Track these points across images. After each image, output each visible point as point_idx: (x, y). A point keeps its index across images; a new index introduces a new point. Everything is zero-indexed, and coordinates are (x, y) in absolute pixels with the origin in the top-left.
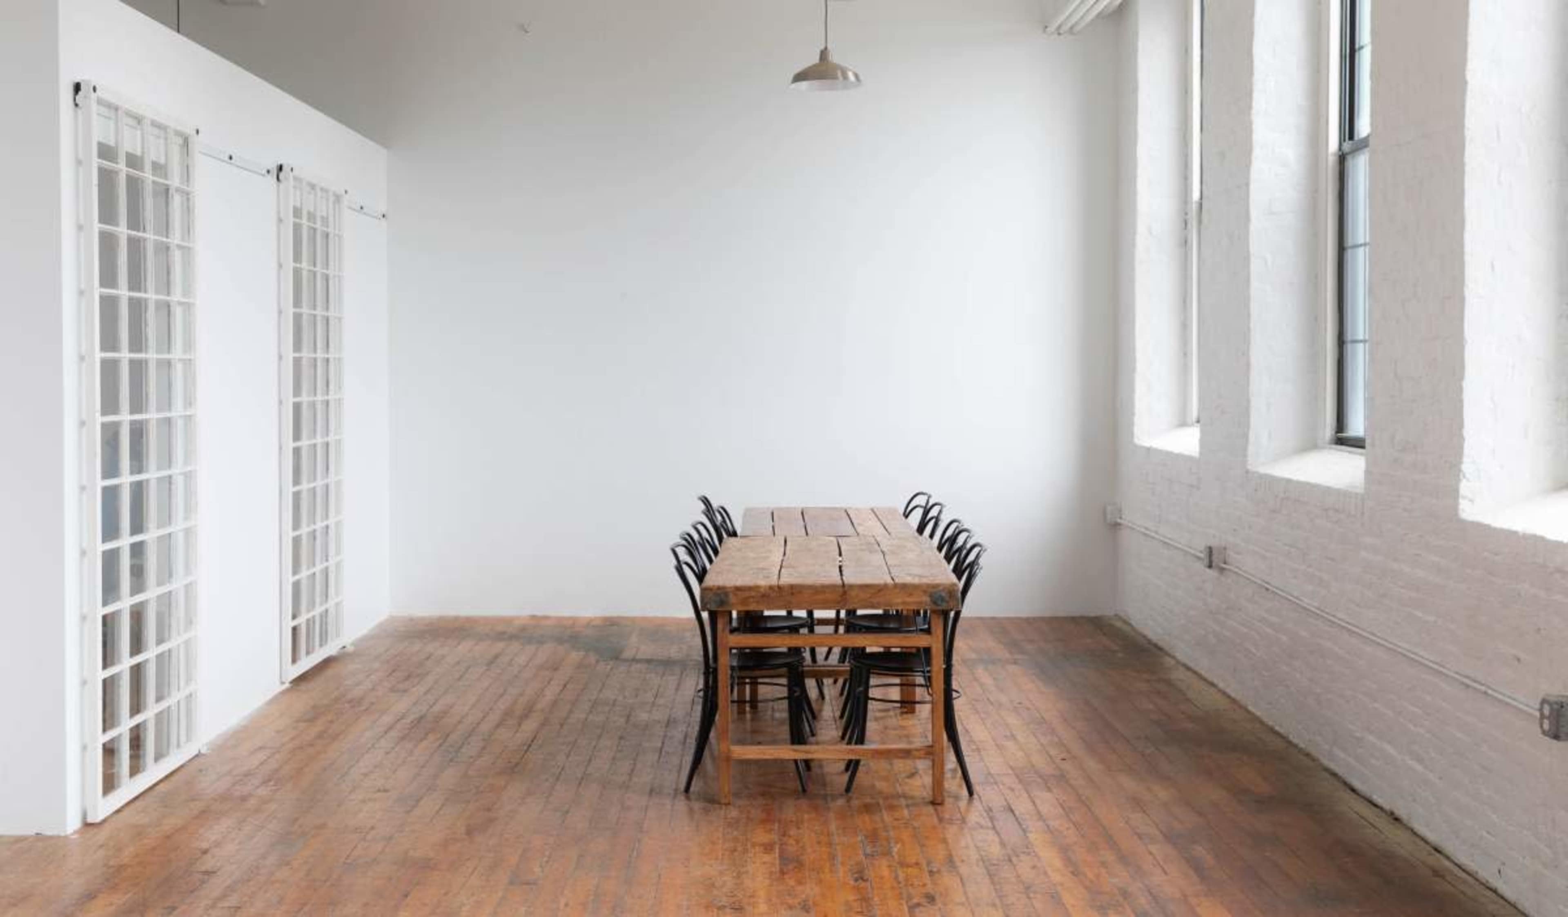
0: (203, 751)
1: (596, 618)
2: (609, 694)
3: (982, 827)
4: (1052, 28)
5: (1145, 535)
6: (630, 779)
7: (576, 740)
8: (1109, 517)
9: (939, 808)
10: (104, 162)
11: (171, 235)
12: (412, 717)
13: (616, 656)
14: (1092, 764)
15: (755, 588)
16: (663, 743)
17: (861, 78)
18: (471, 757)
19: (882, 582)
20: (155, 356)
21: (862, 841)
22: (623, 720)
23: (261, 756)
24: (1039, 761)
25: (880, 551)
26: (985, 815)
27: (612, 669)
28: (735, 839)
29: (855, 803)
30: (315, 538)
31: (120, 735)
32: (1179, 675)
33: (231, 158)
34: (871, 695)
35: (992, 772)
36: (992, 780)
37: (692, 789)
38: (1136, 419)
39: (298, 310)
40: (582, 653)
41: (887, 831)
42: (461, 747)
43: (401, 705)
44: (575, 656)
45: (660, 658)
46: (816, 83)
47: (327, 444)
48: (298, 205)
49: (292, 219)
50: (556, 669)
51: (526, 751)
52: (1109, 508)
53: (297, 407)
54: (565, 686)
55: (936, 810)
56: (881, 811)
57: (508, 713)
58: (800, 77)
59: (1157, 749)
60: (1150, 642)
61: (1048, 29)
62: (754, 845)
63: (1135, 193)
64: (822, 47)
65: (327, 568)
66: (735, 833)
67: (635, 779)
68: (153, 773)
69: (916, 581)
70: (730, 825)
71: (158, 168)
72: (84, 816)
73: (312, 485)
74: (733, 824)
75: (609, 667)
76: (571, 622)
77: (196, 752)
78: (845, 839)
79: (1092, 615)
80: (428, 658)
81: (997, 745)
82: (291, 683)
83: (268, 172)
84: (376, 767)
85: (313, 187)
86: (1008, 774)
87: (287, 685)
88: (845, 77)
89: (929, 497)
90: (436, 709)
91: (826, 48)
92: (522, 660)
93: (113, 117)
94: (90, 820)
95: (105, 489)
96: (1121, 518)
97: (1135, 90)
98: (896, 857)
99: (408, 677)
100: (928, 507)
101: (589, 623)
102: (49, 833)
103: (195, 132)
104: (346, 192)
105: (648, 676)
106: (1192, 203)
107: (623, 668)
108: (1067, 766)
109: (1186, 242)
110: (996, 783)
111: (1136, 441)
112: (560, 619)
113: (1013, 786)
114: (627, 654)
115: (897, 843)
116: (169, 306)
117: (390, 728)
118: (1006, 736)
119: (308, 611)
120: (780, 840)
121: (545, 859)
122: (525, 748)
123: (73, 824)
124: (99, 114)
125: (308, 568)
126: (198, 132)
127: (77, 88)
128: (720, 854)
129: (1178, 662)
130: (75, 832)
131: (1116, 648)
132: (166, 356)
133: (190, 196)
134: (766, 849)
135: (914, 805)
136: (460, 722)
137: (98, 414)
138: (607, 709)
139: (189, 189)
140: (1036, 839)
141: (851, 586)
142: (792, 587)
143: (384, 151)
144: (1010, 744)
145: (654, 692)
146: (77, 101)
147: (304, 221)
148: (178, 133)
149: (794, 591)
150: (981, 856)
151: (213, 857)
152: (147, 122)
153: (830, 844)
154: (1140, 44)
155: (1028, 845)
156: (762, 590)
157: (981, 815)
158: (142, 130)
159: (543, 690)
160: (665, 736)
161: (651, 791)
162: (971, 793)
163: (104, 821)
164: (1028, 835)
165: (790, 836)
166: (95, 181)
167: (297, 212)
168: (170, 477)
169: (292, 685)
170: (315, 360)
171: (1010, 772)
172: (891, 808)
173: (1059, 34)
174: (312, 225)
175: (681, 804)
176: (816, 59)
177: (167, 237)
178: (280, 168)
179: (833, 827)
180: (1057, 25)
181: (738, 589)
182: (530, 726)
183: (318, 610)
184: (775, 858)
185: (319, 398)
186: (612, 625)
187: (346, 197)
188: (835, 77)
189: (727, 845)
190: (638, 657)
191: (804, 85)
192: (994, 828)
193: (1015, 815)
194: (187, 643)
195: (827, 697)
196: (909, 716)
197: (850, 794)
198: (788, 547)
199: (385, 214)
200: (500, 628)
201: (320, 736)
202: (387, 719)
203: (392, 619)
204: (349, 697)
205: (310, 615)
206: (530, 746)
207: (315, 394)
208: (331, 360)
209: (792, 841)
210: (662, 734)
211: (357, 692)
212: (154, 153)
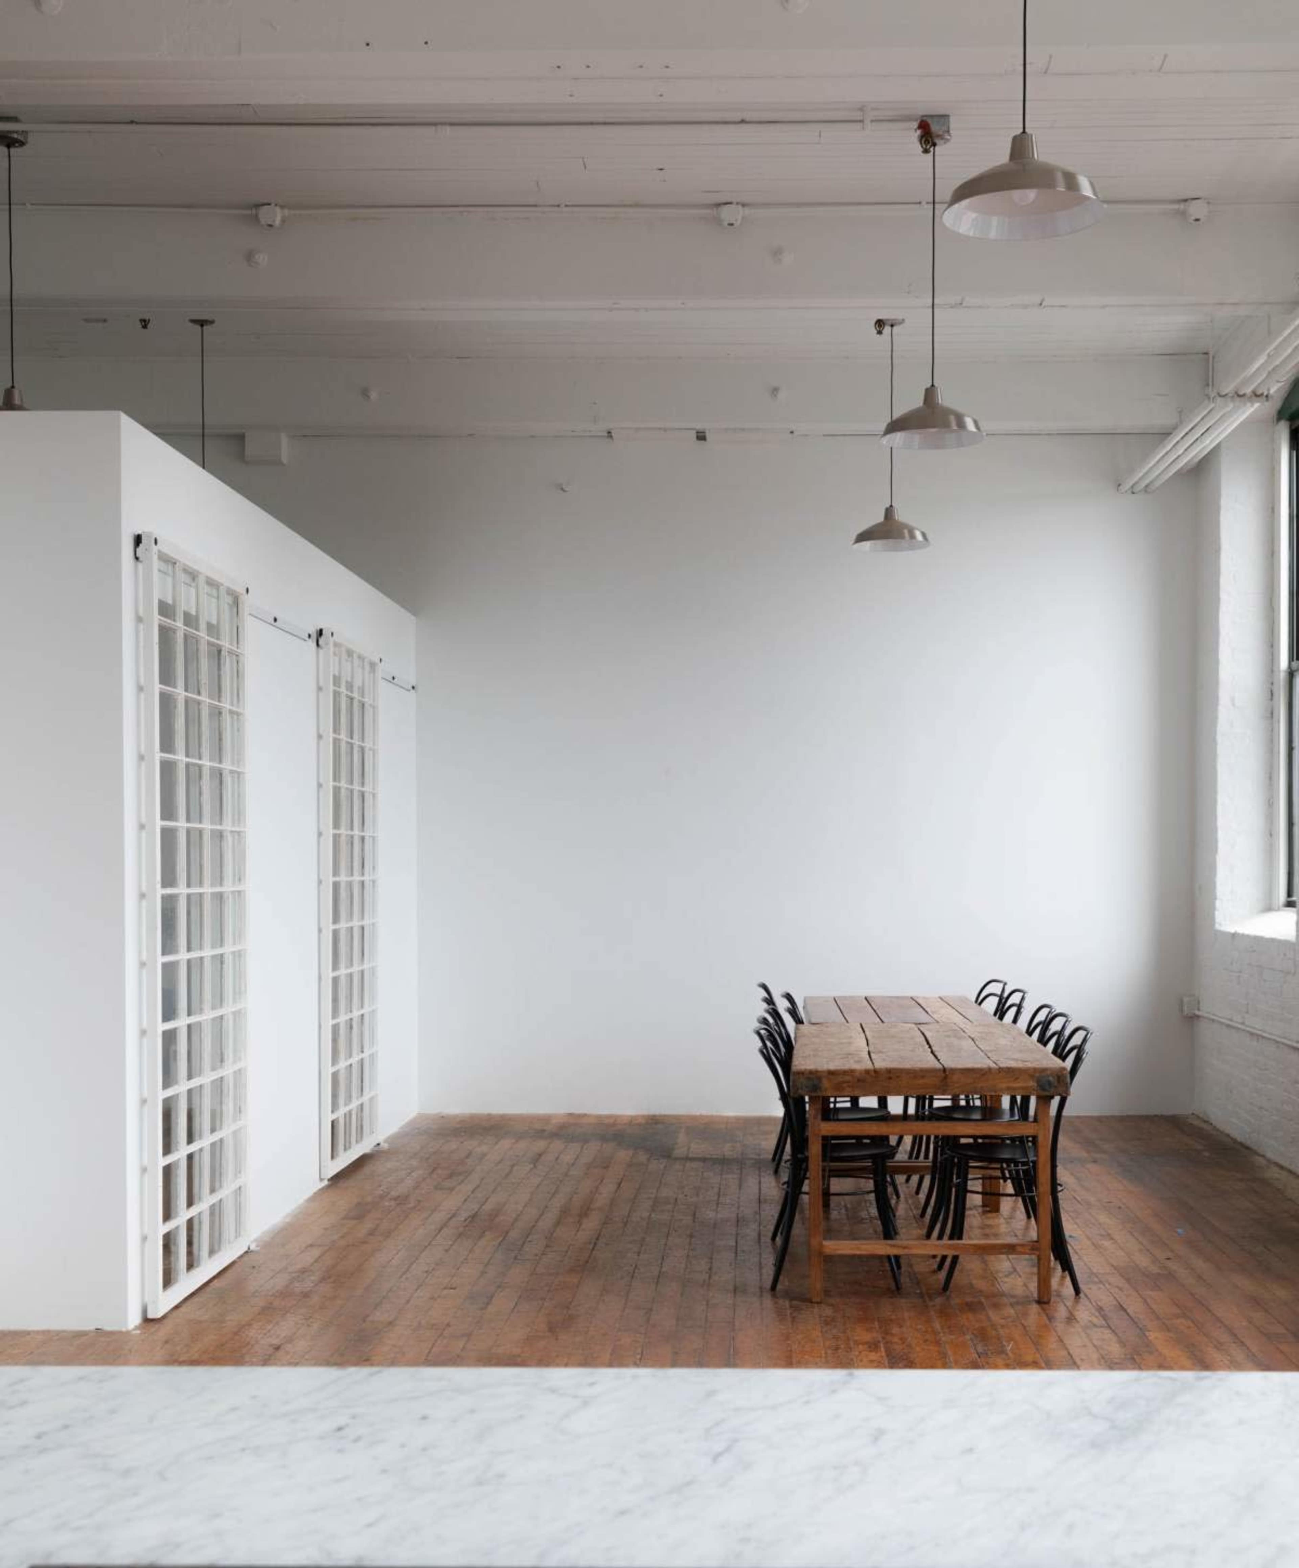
0: (253, 1247)
1: (638, 1116)
2: (665, 1192)
3: (1095, 1326)
4: (1127, 486)
5: (1228, 1026)
6: (710, 1277)
7: (643, 1239)
8: (1185, 1008)
9: (1045, 1306)
10: (165, 619)
11: (223, 699)
12: (464, 1215)
13: (667, 1154)
14: (1199, 1264)
15: (851, 1072)
16: (737, 1242)
17: (929, 536)
18: (536, 1255)
19: (985, 1066)
20: (210, 827)
21: (971, 1339)
22: (690, 1218)
23: (316, 1252)
24: (1143, 1261)
25: (967, 1037)
26: (1097, 1314)
27: (665, 1167)
28: (836, 1338)
29: (955, 1301)
30: (351, 1027)
31: (177, 1228)
32: (1273, 1173)
33: (275, 620)
34: (969, 1188)
35: (1095, 1271)
36: (1096, 1279)
37: (779, 1287)
38: (1218, 904)
39: (337, 784)
40: (631, 1152)
41: (996, 1330)
42: (522, 1246)
43: (451, 1203)
44: (624, 1155)
45: (715, 1157)
46: (879, 543)
47: (363, 928)
48: (337, 674)
49: (332, 688)
50: (606, 1167)
51: (593, 1249)
52: (1186, 999)
53: (336, 886)
54: (620, 1184)
55: (1043, 1309)
56: (984, 1309)
57: (565, 1212)
58: (863, 537)
59: (1265, 1247)
60: (1235, 1141)
61: (1121, 487)
62: (857, 1343)
63: (1217, 662)
64: (888, 505)
65: (362, 1060)
66: (834, 1331)
67: (715, 1278)
68: (208, 1269)
69: (1020, 1065)
70: (827, 1323)
71: (212, 629)
72: (145, 1311)
73: (349, 971)
74: (828, 1322)
75: (662, 1167)
76: (611, 1121)
77: (246, 1249)
78: (953, 1337)
79: (1170, 1113)
80: (467, 1157)
81: (1093, 1244)
82: (329, 1180)
83: (309, 636)
84: (437, 1264)
85: (350, 653)
86: (1113, 1273)
87: (326, 1183)
88: (912, 536)
89: (1005, 984)
90: (488, 1207)
91: (891, 506)
92: (567, 1158)
93: (170, 572)
94: (150, 1316)
95: (165, 966)
96: (1199, 1010)
97: (1218, 551)
98: (1011, 1355)
99: (450, 1176)
100: (1006, 995)
101: (632, 1121)
102: (108, 1328)
103: (245, 592)
104: (381, 660)
105: (705, 1174)
106: (1279, 671)
107: (678, 1166)
108: (1173, 1266)
109: (1272, 713)
110: (1101, 1282)
111: (1217, 927)
112: (599, 1117)
113: (1121, 1285)
114: (677, 1153)
115: (1009, 1342)
116: (221, 774)
117: (445, 1225)
118: (1102, 1235)
119: (346, 1105)
120: (883, 1338)
121: (639, 1357)
122: (591, 1247)
123: (133, 1320)
124: (160, 571)
125: (346, 1059)
126: (247, 591)
127: (138, 540)
128: (823, 1352)
129: (1269, 1161)
130: (136, 1328)
131: (1199, 1147)
132: (219, 827)
133: (241, 658)
134: (870, 1347)
135: (1017, 1303)
136: (516, 1220)
137: (159, 886)
138: (670, 1207)
139: (239, 651)
140: (1156, 1338)
141: (953, 1071)
142: (889, 1071)
143: (413, 618)
144: (1107, 1243)
145: (716, 1190)
146: (137, 555)
147: (343, 689)
148: (230, 592)
149: (891, 1075)
150: (1101, 1355)
151: (287, 1353)
152: (201, 580)
153: (938, 1343)
154: (1223, 502)
155: (1148, 1344)
156: (857, 1074)
157: (1093, 1314)
158: (197, 587)
159: (597, 1188)
160: (737, 1234)
161: (735, 1290)
162: (1077, 1290)
163: (164, 1317)
164: (1147, 1333)
165: (892, 1335)
166: (156, 639)
167: (337, 680)
168: (222, 955)
169: (330, 1183)
170: (352, 837)
171: (1115, 1272)
172: (996, 1306)
173: (1133, 493)
174: (349, 694)
175: (768, 1301)
176: (881, 518)
177: (219, 701)
178: (320, 633)
179: (937, 1325)
180: (1131, 484)
181: (831, 1073)
182: (591, 1224)
183: (354, 1105)
184: (882, 1357)
185: (357, 878)
186: (656, 1123)
187: (380, 667)
188: (901, 536)
189: (827, 1343)
190: (691, 1155)
191: (867, 545)
192: (1109, 1327)
193: (1128, 1314)
194: (235, 1133)
195: (902, 1196)
196: (994, 1215)
197: (948, 1293)
198: (867, 1033)
199: (414, 685)
200: (538, 1126)
201: (372, 1233)
202: (439, 1217)
203: (421, 1117)
204: (394, 1194)
205: (347, 1109)
206: (595, 1244)
207: (352, 875)
208: (367, 838)
209: (896, 1340)
210: (734, 1232)
211: (401, 1190)
212: (209, 613)
